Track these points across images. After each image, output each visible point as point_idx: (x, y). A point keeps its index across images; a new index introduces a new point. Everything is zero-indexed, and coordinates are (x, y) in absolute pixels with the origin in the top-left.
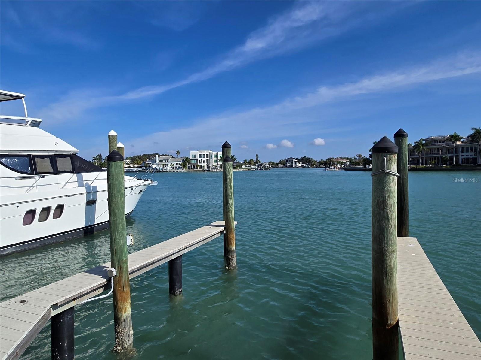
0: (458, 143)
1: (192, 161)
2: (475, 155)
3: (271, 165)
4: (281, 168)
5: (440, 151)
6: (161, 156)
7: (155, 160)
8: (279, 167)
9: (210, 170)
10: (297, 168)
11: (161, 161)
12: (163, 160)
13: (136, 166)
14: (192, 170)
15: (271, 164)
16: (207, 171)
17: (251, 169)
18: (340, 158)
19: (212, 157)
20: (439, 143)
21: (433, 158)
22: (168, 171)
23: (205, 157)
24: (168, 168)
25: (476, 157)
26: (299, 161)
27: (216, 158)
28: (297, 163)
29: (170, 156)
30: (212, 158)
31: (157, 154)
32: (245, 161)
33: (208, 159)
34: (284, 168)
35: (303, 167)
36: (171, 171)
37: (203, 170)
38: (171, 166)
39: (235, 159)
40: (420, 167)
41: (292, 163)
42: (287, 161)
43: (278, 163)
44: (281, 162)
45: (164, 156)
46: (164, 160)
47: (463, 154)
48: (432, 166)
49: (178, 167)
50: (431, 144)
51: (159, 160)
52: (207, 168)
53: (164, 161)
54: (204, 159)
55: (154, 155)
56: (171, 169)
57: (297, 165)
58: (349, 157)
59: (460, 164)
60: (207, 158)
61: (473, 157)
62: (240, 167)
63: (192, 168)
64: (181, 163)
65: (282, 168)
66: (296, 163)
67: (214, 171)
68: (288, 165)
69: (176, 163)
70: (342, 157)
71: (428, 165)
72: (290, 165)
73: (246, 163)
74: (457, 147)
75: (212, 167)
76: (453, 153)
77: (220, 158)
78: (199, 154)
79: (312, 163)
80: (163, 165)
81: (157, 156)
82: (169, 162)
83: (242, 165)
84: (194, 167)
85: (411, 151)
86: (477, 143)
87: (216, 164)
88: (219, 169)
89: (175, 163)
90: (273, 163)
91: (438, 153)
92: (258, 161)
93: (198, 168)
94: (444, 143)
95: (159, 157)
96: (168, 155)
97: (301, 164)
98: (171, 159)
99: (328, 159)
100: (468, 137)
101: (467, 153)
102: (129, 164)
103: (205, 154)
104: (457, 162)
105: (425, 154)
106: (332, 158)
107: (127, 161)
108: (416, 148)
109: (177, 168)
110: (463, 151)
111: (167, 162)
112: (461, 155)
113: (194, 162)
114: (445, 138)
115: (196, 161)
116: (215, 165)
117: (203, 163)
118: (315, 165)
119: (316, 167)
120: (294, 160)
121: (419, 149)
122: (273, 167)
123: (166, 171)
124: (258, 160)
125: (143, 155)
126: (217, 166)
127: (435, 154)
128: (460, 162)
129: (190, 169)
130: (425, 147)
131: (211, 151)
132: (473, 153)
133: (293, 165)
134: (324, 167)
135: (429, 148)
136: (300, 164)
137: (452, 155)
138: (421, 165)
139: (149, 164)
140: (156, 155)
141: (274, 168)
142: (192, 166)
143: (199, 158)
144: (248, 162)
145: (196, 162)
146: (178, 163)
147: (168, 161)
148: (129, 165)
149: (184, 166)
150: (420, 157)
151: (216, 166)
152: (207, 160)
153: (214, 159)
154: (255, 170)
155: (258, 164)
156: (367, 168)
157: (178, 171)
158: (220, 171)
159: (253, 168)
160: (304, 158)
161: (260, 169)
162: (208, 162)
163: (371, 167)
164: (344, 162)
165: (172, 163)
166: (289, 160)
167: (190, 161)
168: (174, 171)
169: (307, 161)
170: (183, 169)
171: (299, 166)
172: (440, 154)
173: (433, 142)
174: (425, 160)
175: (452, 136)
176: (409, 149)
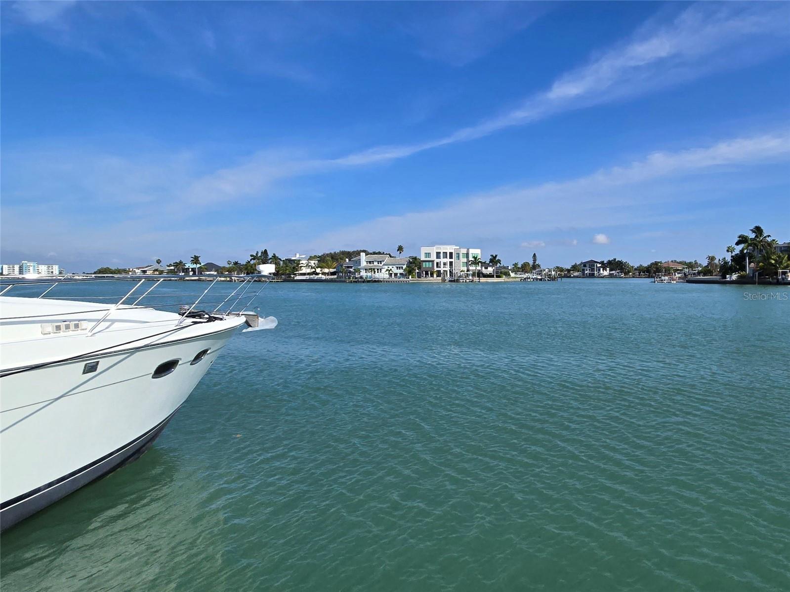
1: (424, 263)
3: (558, 273)
4: (574, 277)
6: (371, 254)
7: (360, 262)
8: (572, 276)
9: (455, 280)
10: (602, 277)
11: (370, 262)
12: (373, 261)
13: (326, 270)
14: (423, 280)
15: (558, 271)
16: (450, 281)
17: (525, 279)
18: (672, 261)
19: (458, 257)
22: (381, 280)
23: (447, 258)
24: (383, 275)
26: (604, 266)
27: (465, 260)
28: (601, 269)
29: (386, 254)
30: (459, 259)
31: (364, 251)
32: (515, 265)
33: (451, 260)
34: (580, 277)
35: (611, 276)
36: (387, 281)
37: (444, 280)
38: (387, 272)
39: (499, 261)
41: (593, 270)
42: (585, 266)
43: (569, 268)
44: (575, 268)
45: (376, 254)
46: (376, 261)
49: (400, 274)
51: (367, 262)
52: (450, 275)
53: (376, 263)
54: (445, 260)
55: (358, 253)
56: (388, 276)
57: (601, 274)
58: (688, 261)
60: (450, 258)
62: (507, 274)
63: (424, 276)
64: (404, 267)
65: (577, 277)
66: (599, 270)
67: (462, 281)
68: (586, 272)
69: (397, 267)
70: (675, 261)
72: (589, 273)
75: (459, 275)
77: (473, 259)
78: (437, 253)
79: (627, 271)
80: (372, 270)
81: (363, 254)
82: (384, 265)
83: (510, 272)
84: (427, 274)
87: (465, 269)
88: (470, 278)
89: (394, 266)
90: (561, 270)
92: (537, 265)
93: (435, 276)
95: (366, 255)
96: (383, 254)
97: (608, 271)
98: (387, 259)
99: (652, 264)
102: (314, 268)
103: (446, 253)
106: (658, 262)
107: (310, 263)
109: (399, 275)
111: (380, 265)
113: (427, 266)
115: (431, 263)
116: (464, 271)
117: (444, 267)
118: (631, 274)
119: (634, 277)
120: (597, 265)
122: (561, 277)
123: (378, 281)
124: (537, 263)
125: (339, 252)
126: (468, 273)
129: (420, 278)
131: (458, 247)
133: (595, 272)
134: (647, 277)
136: (606, 270)
139: (348, 267)
140: (361, 253)
141: (564, 277)
142: (424, 272)
143: (437, 258)
144: (520, 266)
145: (431, 266)
146: (400, 267)
147: (383, 263)
148: (314, 270)
149: (410, 271)
151: (466, 273)
152: (451, 263)
153: (462, 261)
154: (532, 280)
155: (537, 270)
156: (728, 279)
157: (399, 281)
158: (473, 281)
159: (530, 277)
160: (613, 262)
161: (541, 280)
162: (452, 265)
163: (734, 277)
164: (680, 268)
165: (388, 267)
166: (588, 265)
167: (420, 263)
168: (391, 281)
169: (617, 267)
170: (408, 278)
171: (605, 275)
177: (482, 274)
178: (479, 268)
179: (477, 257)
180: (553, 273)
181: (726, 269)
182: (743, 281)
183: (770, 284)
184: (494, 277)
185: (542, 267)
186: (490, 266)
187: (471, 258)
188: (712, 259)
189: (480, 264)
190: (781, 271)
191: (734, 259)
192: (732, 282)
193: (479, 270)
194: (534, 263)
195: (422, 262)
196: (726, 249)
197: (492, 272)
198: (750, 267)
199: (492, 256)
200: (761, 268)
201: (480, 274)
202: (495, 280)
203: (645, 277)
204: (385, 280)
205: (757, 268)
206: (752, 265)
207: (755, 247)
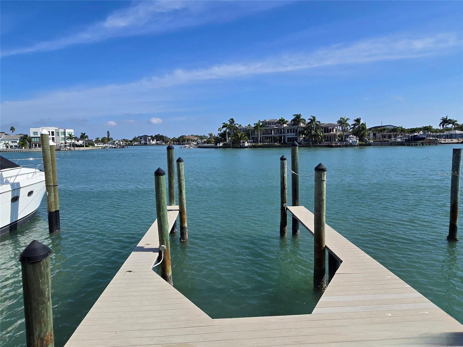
0: (285, 125)
1: (33, 139)
2: (296, 135)
3: (125, 143)
4: (135, 145)
5: (273, 131)
8: (133, 144)
9: (57, 149)
10: (151, 145)
14: (33, 149)
17: (105, 147)
18: (191, 135)
20: (272, 125)
21: (267, 137)
23: (50, 135)
24: (2, 147)
25: (296, 136)
26: (153, 138)
27: (63, 136)
28: (151, 140)
30: (59, 136)
32: (98, 139)
33: (53, 136)
34: (138, 145)
35: (157, 144)
36: (5, 151)
38: (5, 145)
39: (87, 137)
40: (259, 145)
41: (146, 141)
42: (141, 138)
43: (131, 140)
44: (135, 140)
47: (288, 134)
48: (267, 144)
49: (15, 146)
50: (266, 126)
56: (5, 147)
57: (151, 143)
58: (200, 135)
59: (286, 142)
60: (52, 135)
61: (295, 136)
62: (93, 145)
63: (34, 147)
64: (18, 141)
65: (136, 145)
66: (150, 141)
67: (62, 150)
68: (142, 142)
69: (12, 142)
70: (193, 135)
71: (265, 143)
72: (144, 143)
73: (97, 141)
74: (284, 128)
76: (281, 133)
77: (69, 136)
79: (166, 141)
82: (2, 140)
83: (94, 143)
84: (36, 145)
85: (252, 131)
86: (297, 126)
87: (64, 142)
88: (68, 147)
89: (10, 141)
90: (127, 141)
91: (271, 133)
92: (111, 138)
94: (275, 125)
97: (155, 141)
98: (4, 136)
99: (181, 137)
100: (291, 121)
101: (291, 134)
104: (284, 140)
105: (262, 133)
106: (184, 136)
108: (256, 129)
109: (13, 147)
110: (288, 132)
112: (286, 136)
113: (35, 141)
114: (276, 121)
115: (37, 138)
116: (63, 144)
118: (168, 143)
120: (148, 138)
121: (258, 130)
122: (126, 145)
126: (66, 144)
127: (269, 134)
128: (286, 141)
129: (31, 148)
130: (262, 128)
131: (58, 128)
132: (294, 134)
133: (148, 142)
135: (264, 129)
136: (154, 141)
137: (281, 135)
138: (259, 143)
141: (128, 145)
142: (34, 145)
144: (100, 139)
145: (38, 141)
146: (14, 141)
149: (22, 144)
150: (258, 136)
153: (61, 137)
154: (109, 148)
155: (111, 141)
156: (218, 146)
157: (15, 151)
158: (70, 149)
159: (107, 146)
160: (158, 136)
161: (115, 148)
162: (54, 140)
163: (221, 144)
164: (196, 139)
165: (5, 142)
166: (143, 138)
167: (31, 139)
168: (9, 151)
169: (161, 139)
170: (22, 149)
171: (153, 144)
172: (273, 134)
173: (268, 124)
174: (263, 139)
175: (281, 120)
176: (250, 129)
177: (76, 145)
178: (73, 141)
179: (71, 135)
180: (121, 143)
181: (217, 140)
182: (225, 146)
183: (237, 148)
184: (84, 147)
185: (114, 139)
186: (80, 140)
187: (67, 135)
188: (211, 135)
189: (74, 139)
190: (242, 141)
191: (221, 135)
192: (220, 147)
193: (73, 143)
194: (108, 137)
195: (31, 138)
196: (218, 129)
197: (82, 144)
198: (228, 139)
199: (82, 133)
200: (234, 140)
201: (74, 145)
202: (85, 148)
203: (177, 145)
204: (4, 150)
205: (232, 139)
206: (230, 138)
207: (230, 130)
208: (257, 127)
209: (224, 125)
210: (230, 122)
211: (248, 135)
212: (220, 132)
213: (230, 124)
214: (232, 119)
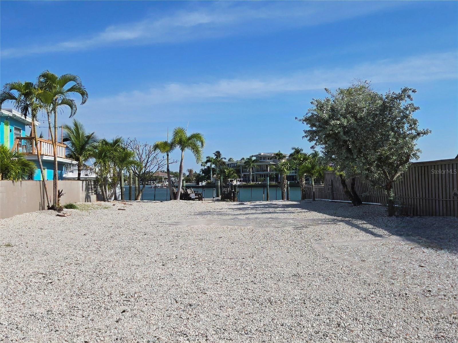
5: (269, 168)
18: (161, 172)
20: (267, 160)
21: (262, 175)
40: (251, 184)
48: (261, 183)
50: (261, 161)
58: (175, 172)
61: (294, 174)
70: (164, 171)
71: (258, 182)
85: (243, 167)
91: (267, 170)
94: (272, 160)
105: (255, 170)
108: (247, 165)
114: (273, 155)
121: (250, 165)
127: (264, 171)
130: (256, 164)
135: (258, 165)
138: (251, 182)
150: (250, 173)
156: (200, 185)
163: (204, 183)
172: (269, 171)
173: (263, 159)
174: (256, 177)
175: (277, 154)
176: (241, 165)
181: (199, 178)
182: (209, 186)
188: (190, 171)
190: (230, 179)
191: (203, 171)
192: (203, 187)
196: (201, 164)
198: (213, 177)
205: (217, 177)
206: (215, 176)
207: (216, 165)
208: (249, 162)
209: (208, 159)
210: (216, 155)
211: (238, 172)
212: (203, 168)
213: (216, 158)
214: (218, 152)
